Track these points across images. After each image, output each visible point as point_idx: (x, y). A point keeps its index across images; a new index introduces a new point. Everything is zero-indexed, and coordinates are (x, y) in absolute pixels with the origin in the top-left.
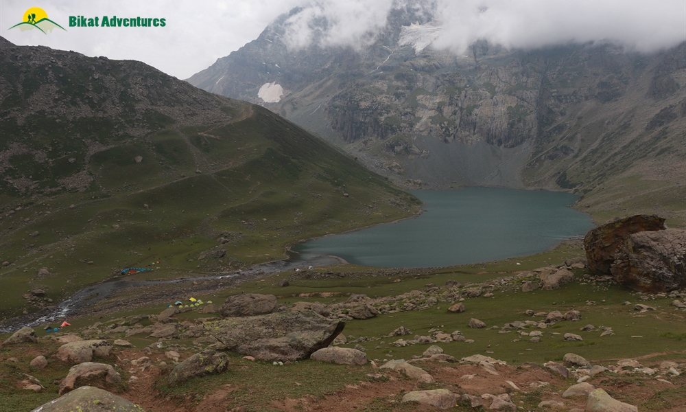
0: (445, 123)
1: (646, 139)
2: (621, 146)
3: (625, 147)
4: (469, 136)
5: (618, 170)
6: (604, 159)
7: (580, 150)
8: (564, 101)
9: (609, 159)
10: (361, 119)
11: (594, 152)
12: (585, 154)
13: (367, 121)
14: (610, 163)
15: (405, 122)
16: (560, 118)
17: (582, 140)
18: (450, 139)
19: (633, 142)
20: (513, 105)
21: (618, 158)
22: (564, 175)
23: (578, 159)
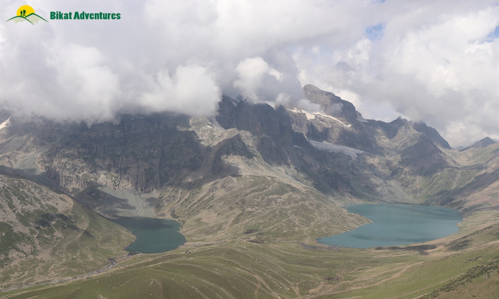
0: (114, 178)
1: (207, 198)
2: (197, 199)
3: (199, 201)
4: (126, 186)
5: (195, 213)
6: (191, 205)
7: (180, 198)
8: (173, 168)
9: (192, 206)
10: (68, 175)
11: (186, 200)
12: (183, 201)
13: (71, 176)
14: (192, 208)
15: (93, 178)
16: (171, 178)
17: (181, 193)
18: (117, 188)
19: (202, 198)
20: (147, 168)
21: (196, 206)
22: (174, 211)
23: (180, 203)
